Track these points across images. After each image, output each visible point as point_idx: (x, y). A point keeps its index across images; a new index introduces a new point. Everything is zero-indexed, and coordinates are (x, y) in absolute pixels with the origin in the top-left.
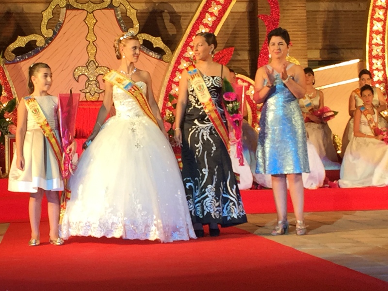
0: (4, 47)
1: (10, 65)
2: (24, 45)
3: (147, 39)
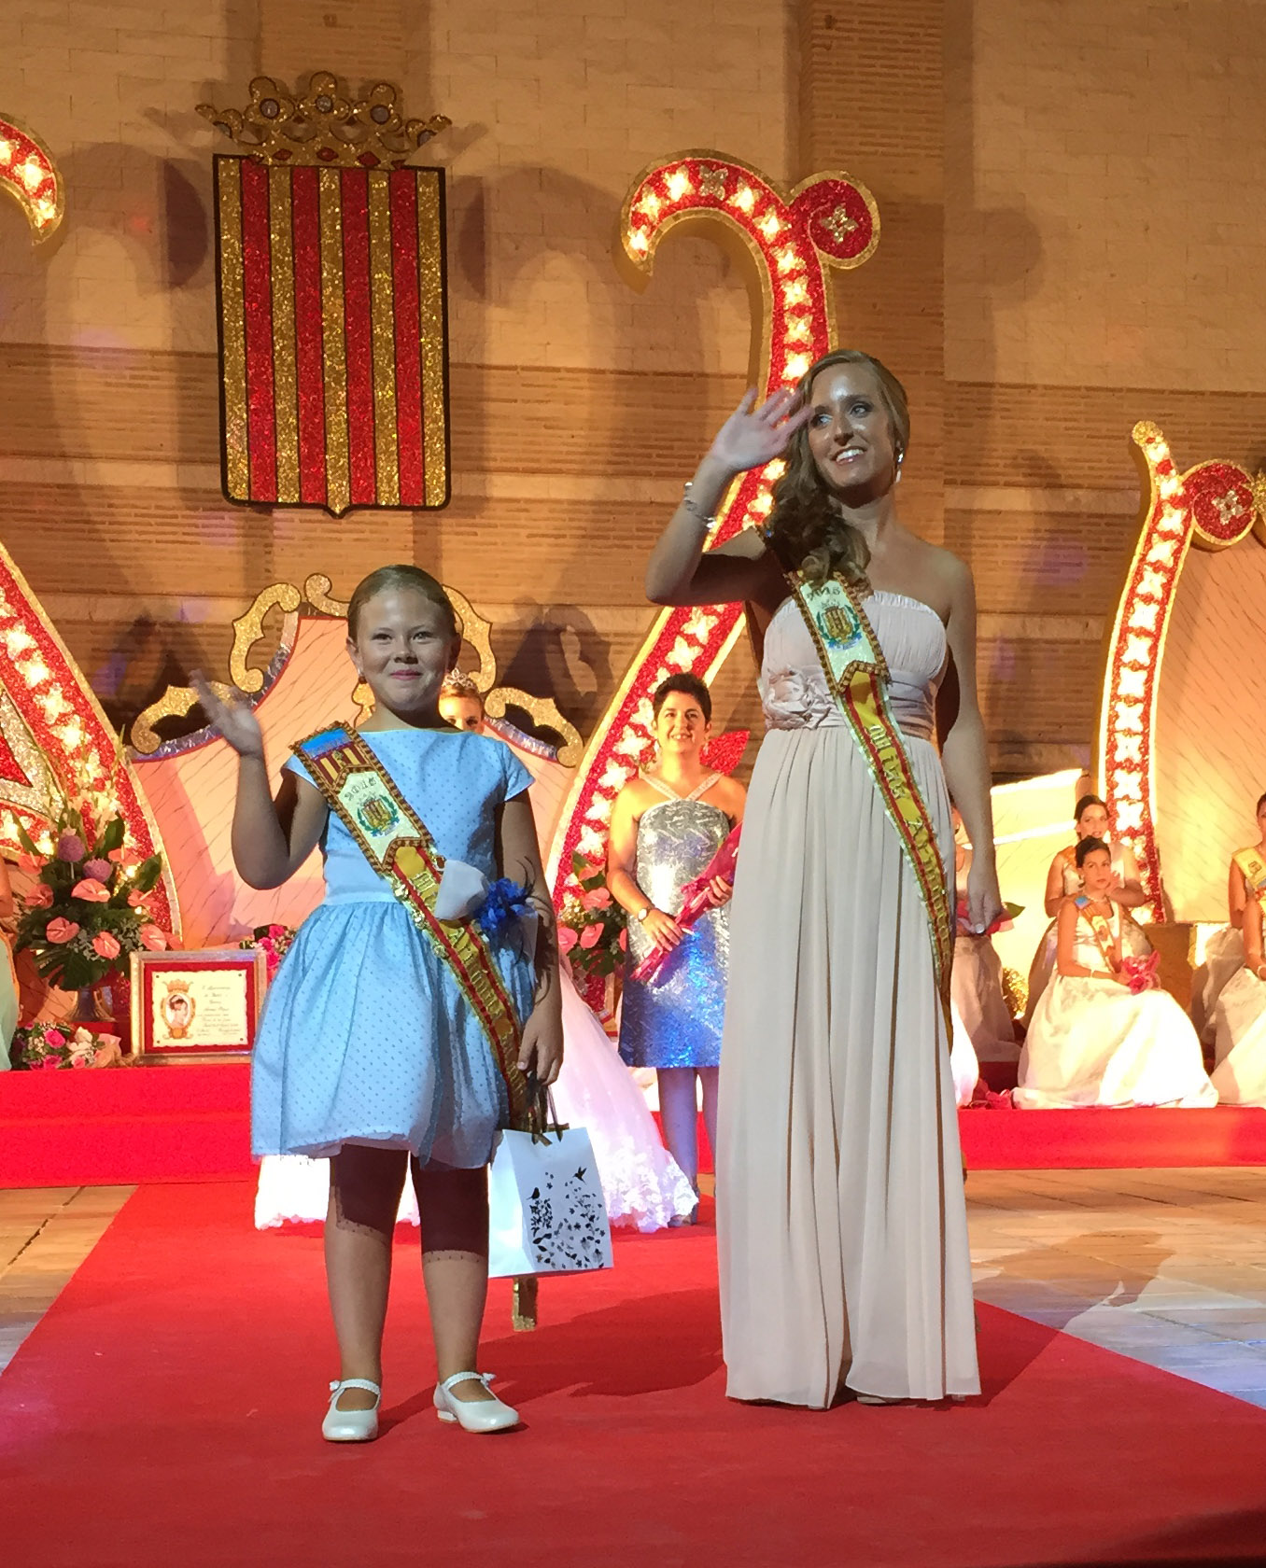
0: (131, 715)
1: (147, 765)
2: (185, 712)
3: (518, 704)
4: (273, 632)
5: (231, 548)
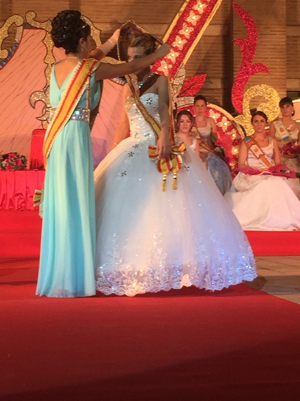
4: (13, 35)
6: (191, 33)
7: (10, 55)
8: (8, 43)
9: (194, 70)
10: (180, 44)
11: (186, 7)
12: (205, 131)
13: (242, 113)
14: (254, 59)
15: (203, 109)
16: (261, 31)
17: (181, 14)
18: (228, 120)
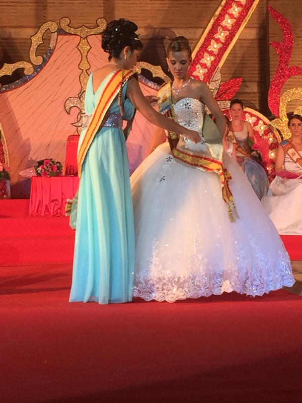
2: (11, 74)
3: (146, 68)
4: (47, 41)
5: (30, 8)
6: (226, 37)
7: (45, 62)
8: (43, 50)
9: (230, 74)
10: (215, 48)
11: (221, 11)
12: (242, 136)
13: (279, 117)
14: (290, 63)
15: (240, 113)
16: (297, 34)
17: (216, 18)
18: (265, 123)
